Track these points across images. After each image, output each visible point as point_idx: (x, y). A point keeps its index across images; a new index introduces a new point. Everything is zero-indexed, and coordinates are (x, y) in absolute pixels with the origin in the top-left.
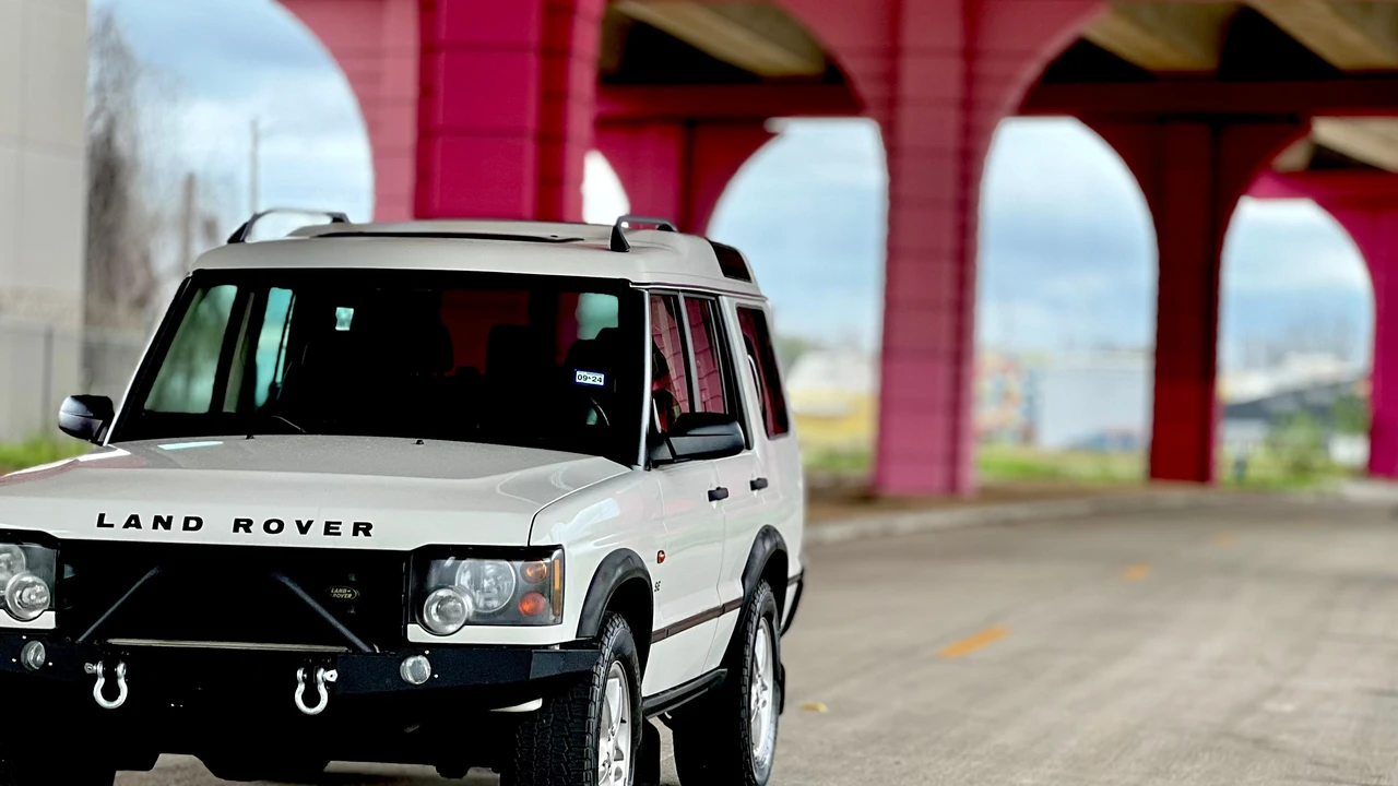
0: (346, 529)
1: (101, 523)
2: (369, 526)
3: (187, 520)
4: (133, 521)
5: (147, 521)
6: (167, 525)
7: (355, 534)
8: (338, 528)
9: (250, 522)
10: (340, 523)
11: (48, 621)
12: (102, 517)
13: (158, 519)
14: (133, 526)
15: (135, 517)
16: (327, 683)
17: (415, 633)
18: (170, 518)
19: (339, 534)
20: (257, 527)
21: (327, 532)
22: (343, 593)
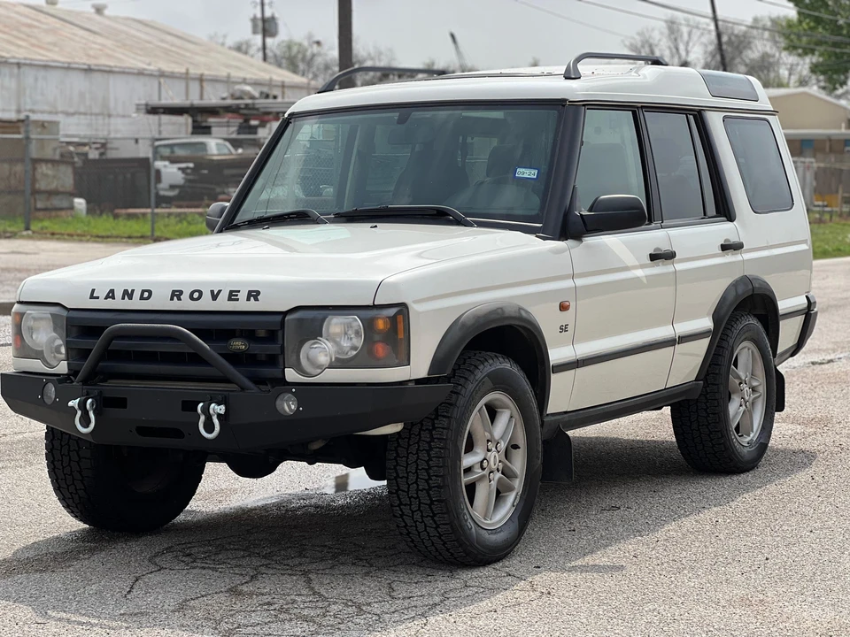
0: (243, 295)
1: (92, 297)
2: (258, 293)
3: (143, 291)
4: (111, 295)
5: (119, 294)
6: (130, 297)
7: (248, 299)
8: (237, 295)
9: (181, 292)
10: (239, 291)
11: (63, 368)
12: (93, 290)
13: (126, 292)
14: (110, 297)
15: (112, 291)
16: (219, 416)
17: (291, 375)
18: (133, 291)
19: (238, 300)
20: (185, 296)
21: (230, 299)
22: (239, 345)
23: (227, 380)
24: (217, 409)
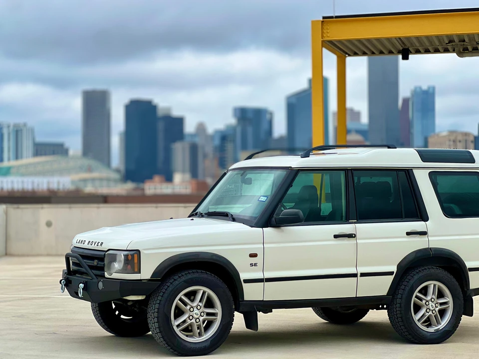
17: (106, 275)
22: (95, 262)
23: (86, 274)
24: (82, 285)
